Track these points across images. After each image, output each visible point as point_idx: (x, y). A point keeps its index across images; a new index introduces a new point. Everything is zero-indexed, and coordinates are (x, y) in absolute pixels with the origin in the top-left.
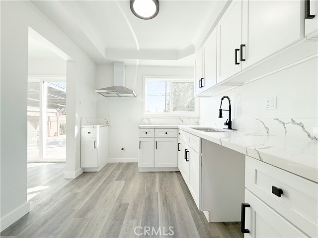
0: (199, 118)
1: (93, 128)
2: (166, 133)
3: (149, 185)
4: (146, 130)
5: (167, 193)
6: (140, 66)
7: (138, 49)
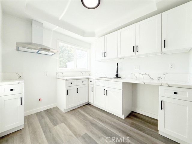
0: (90, 72)
1: (19, 83)
2: (83, 82)
3: (82, 117)
4: (71, 81)
5: (97, 116)
6: (55, 31)
7: (60, 19)
